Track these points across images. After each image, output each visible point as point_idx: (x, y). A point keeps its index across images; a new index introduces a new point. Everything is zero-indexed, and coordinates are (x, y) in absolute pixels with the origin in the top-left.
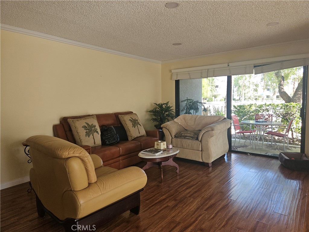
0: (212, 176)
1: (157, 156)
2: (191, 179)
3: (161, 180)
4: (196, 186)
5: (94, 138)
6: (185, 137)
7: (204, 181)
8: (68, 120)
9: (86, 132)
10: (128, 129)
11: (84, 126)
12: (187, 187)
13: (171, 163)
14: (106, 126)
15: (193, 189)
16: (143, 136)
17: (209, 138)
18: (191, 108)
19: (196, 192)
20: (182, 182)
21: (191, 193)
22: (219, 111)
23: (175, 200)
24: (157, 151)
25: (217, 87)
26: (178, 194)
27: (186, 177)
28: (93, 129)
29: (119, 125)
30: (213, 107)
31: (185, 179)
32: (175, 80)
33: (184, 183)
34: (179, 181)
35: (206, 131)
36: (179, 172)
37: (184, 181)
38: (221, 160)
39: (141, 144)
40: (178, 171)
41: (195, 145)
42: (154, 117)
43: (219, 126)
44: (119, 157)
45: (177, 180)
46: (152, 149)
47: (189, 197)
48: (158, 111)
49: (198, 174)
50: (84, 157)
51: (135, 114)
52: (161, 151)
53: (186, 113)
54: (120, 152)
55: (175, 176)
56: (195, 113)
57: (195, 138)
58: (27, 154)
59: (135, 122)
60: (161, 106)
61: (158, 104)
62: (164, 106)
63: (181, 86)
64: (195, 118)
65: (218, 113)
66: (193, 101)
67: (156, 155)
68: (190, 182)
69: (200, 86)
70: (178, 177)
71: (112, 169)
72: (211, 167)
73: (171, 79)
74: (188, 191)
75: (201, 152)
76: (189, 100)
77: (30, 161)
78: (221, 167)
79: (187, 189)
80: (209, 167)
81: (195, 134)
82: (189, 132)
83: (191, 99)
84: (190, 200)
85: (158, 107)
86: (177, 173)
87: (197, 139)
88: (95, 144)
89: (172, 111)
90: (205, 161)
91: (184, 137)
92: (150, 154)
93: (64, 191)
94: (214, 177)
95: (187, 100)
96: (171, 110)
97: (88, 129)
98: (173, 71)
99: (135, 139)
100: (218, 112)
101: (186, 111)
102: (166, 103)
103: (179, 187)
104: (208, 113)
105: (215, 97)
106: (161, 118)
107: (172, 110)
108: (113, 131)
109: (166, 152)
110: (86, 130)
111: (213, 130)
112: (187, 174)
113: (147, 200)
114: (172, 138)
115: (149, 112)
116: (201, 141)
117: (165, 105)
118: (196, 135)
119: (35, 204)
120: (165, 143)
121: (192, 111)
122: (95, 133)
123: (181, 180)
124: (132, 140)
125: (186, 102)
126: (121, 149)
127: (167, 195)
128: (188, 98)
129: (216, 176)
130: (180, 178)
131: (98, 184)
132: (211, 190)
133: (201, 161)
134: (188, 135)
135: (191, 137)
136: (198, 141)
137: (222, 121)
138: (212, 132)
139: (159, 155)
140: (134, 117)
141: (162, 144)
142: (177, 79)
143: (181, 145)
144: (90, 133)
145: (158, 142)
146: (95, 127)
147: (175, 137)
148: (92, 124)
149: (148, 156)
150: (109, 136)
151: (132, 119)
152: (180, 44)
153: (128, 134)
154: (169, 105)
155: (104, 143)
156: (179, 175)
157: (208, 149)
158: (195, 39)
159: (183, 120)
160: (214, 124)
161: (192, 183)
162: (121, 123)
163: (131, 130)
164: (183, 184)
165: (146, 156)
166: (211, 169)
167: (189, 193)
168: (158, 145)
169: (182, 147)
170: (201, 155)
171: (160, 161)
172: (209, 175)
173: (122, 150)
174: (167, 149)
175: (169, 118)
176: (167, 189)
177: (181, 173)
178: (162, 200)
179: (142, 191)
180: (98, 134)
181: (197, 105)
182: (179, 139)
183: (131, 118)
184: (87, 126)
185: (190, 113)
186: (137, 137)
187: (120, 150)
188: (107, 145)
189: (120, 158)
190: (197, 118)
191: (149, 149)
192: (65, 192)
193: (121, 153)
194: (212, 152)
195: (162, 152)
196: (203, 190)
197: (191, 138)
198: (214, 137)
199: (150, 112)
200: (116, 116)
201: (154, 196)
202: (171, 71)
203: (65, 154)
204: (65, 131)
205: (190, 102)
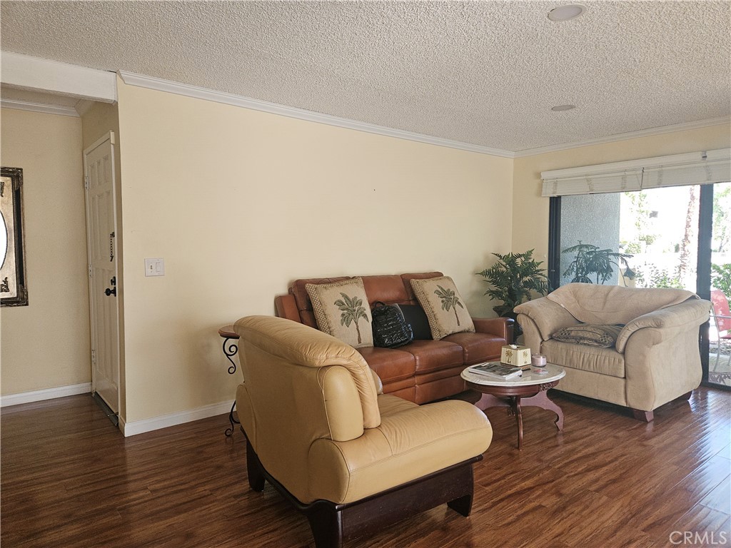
0: (657, 446)
1: (508, 381)
2: (597, 446)
3: (518, 440)
4: (612, 465)
5: (358, 330)
6: (578, 340)
7: (636, 457)
8: (307, 286)
9: (343, 315)
10: (433, 312)
11: (339, 301)
12: (589, 465)
13: (542, 401)
14: (382, 304)
15: (605, 474)
16: (468, 331)
17: (649, 347)
18: (590, 268)
19: (614, 481)
20: (573, 451)
21: (601, 483)
22: (668, 277)
23: (559, 494)
24: (508, 369)
25: (654, 214)
26: (566, 481)
27: (585, 440)
28: (357, 308)
29: (412, 303)
30: (651, 266)
31: (581, 445)
32: (551, 198)
33: (579, 455)
34: (562, 450)
35: (641, 326)
36: (564, 426)
37: (580, 451)
38: (678, 407)
39: (464, 350)
40: (560, 424)
41: (607, 361)
42: (494, 288)
43: (676, 316)
44: (414, 376)
45: (557, 446)
46: (493, 363)
47: (597, 491)
48: (503, 272)
49: (614, 437)
50: (357, 368)
51: (448, 278)
52: (517, 370)
53: (577, 280)
54: (416, 365)
55: (554, 434)
56: (600, 282)
57: (605, 345)
58: (227, 355)
59: (448, 298)
60: (511, 260)
61: (503, 255)
62: (518, 260)
63: (564, 212)
64: (606, 292)
65: (665, 283)
66: (597, 250)
67: (506, 379)
68: (594, 454)
69: (614, 212)
70: (561, 440)
71: (405, 402)
72: (651, 421)
73: (539, 193)
74: (592, 476)
75: (623, 381)
76: (587, 246)
77: (232, 370)
78: (682, 424)
79: (588, 470)
80: (647, 422)
81: (607, 334)
82: (589, 329)
83: (589, 244)
84: (600, 498)
85: (504, 263)
86: (558, 430)
87: (613, 347)
88: (360, 342)
89: (541, 274)
90: (635, 404)
91: (576, 339)
92: (492, 375)
93: (314, 438)
94: (661, 450)
95: (581, 246)
96: (538, 271)
97: (347, 309)
98: (544, 175)
99: (449, 337)
100: (665, 279)
101: (577, 274)
102: (523, 255)
103: (567, 464)
104: (637, 282)
105: (648, 241)
106: (510, 290)
107: (541, 272)
108: (400, 316)
109: (529, 373)
110: (343, 310)
111: (659, 326)
112: (585, 434)
113: (486, 485)
114: (543, 340)
115: (481, 274)
116: (623, 353)
117: (523, 260)
118: (609, 337)
119: (244, 461)
120: (528, 351)
121: (592, 276)
122: (361, 318)
123: (569, 447)
124: (441, 340)
125: (576, 253)
126: (417, 358)
127: (536, 478)
128: (582, 243)
129: (666, 447)
130: (566, 443)
131: (384, 431)
132: (655, 480)
133: (623, 403)
134: (588, 335)
135: (596, 341)
136: (613, 353)
137: (685, 303)
138: (657, 330)
139: (514, 380)
140: (446, 286)
141: (520, 352)
142: (555, 195)
143: (568, 358)
144: (351, 316)
145: (510, 348)
146: (361, 304)
147: (551, 338)
148: (356, 298)
149: (485, 379)
150: (389, 326)
151: (442, 289)
152: (572, 107)
153: (432, 323)
154: (534, 258)
155: (379, 342)
156: (564, 434)
157: (643, 374)
158: (613, 93)
159: (572, 297)
160: (663, 311)
161: (600, 458)
162: (415, 299)
163: (438, 316)
164: (576, 457)
165: (480, 378)
166: (650, 427)
167: (597, 480)
168: (509, 354)
169: (570, 365)
170: (623, 389)
171: (516, 394)
172: (645, 443)
173: (420, 360)
174: (531, 367)
175: (533, 292)
176: (537, 464)
177: (569, 428)
178: (525, 490)
179: (479, 460)
180: (368, 321)
181: (608, 260)
182: (561, 345)
183: (439, 287)
184: (344, 301)
185: (588, 281)
186: (454, 334)
187: (415, 359)
188: (387, 346)
189: (417, 379)
190: (611, 295)
191: (487, 364)
192: (314, 441)
193: (417, 367)
194: (656, 385)
195: (520, 372)
196: (634, 479)
197: (595, 344)
198: (662, 344)
199: (483, 274)
200: (406, 281)
201: (503, 477)
202: (538, 175)
203: (321, 358)
204: (300, 311)
205: (588, 253)
